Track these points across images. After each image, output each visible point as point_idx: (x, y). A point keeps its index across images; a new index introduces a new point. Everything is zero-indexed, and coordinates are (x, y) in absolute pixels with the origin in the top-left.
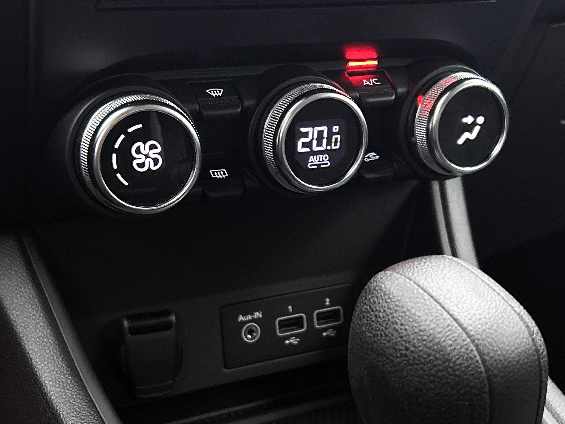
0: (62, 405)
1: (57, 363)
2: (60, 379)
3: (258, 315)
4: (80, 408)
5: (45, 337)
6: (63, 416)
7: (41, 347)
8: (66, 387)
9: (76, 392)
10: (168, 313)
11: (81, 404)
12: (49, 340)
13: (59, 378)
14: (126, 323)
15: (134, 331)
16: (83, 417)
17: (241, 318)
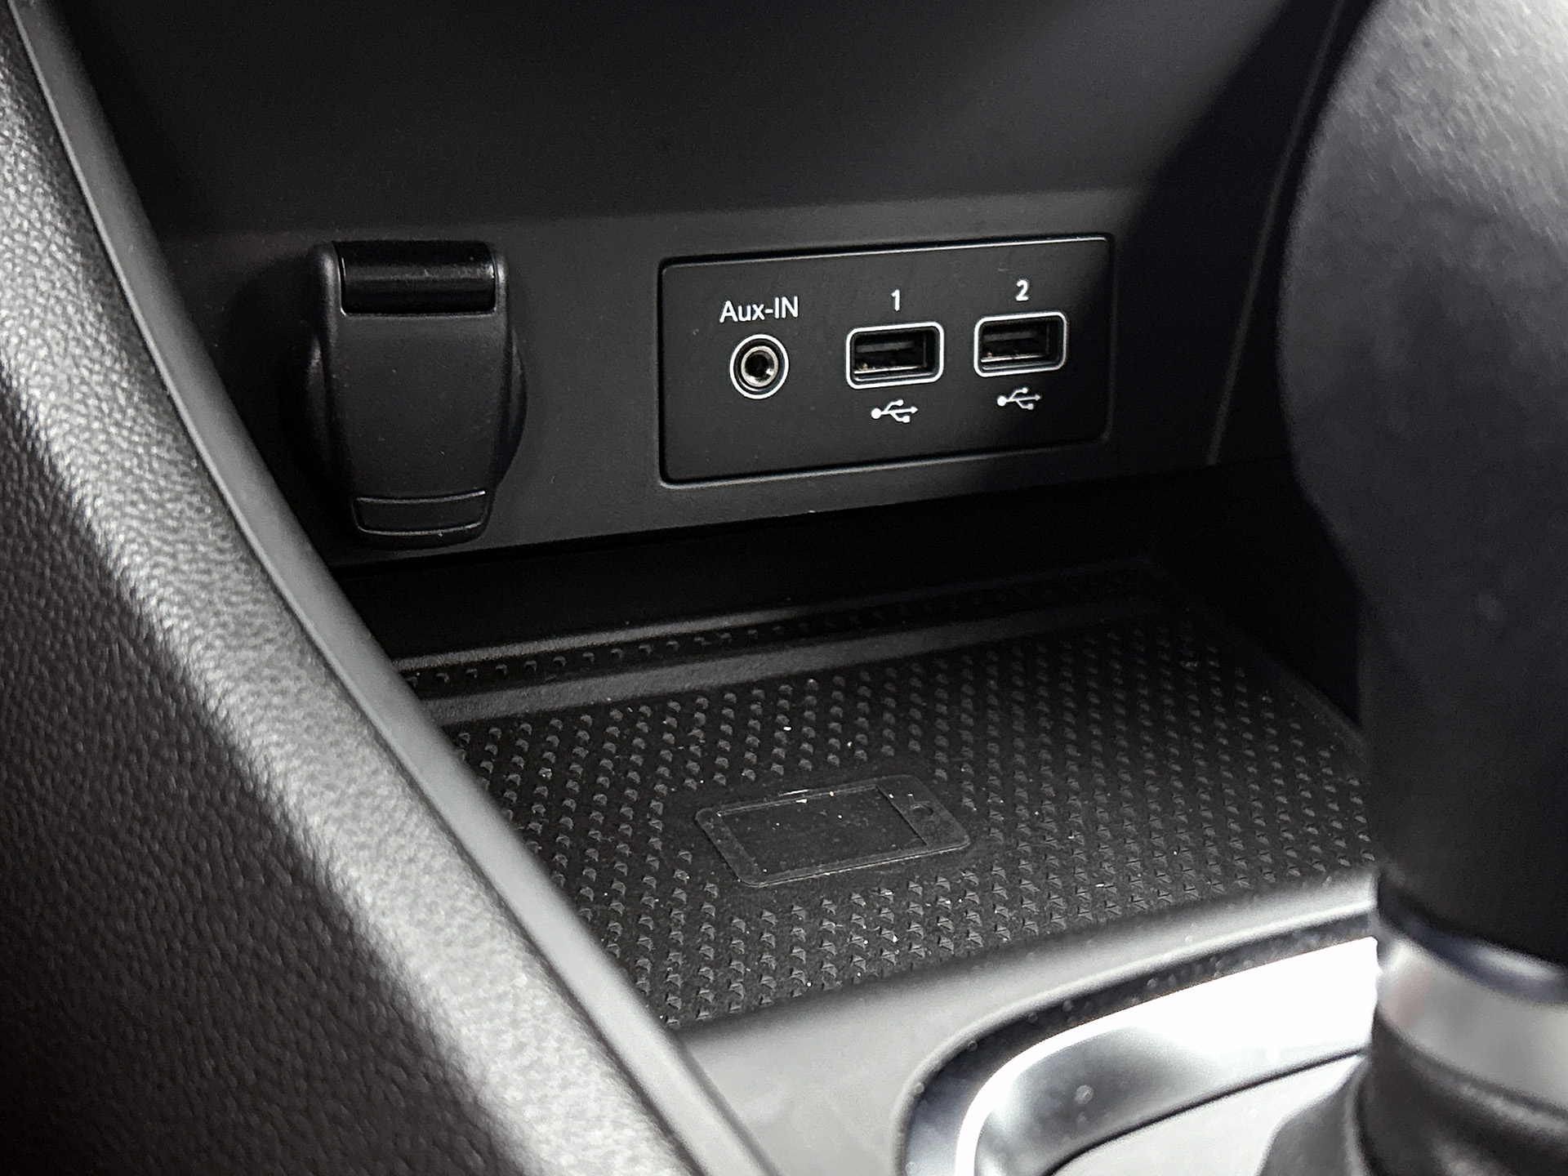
0: (92, 475)
1: (79, 329)
2: (88, 384)
3: (787, 307)
4: (160, 491)
5: (33, 233)
6: (95, 511)
7: (18, 269)
8: (110, 415)
9: (148, 435)
10: (481, 253)
11: (166, 477)
12: (49, 246)
13: (83, 381)
14: (329, 267)
15: (357, 300)
16: (171, 523)
17: (728, 310)
